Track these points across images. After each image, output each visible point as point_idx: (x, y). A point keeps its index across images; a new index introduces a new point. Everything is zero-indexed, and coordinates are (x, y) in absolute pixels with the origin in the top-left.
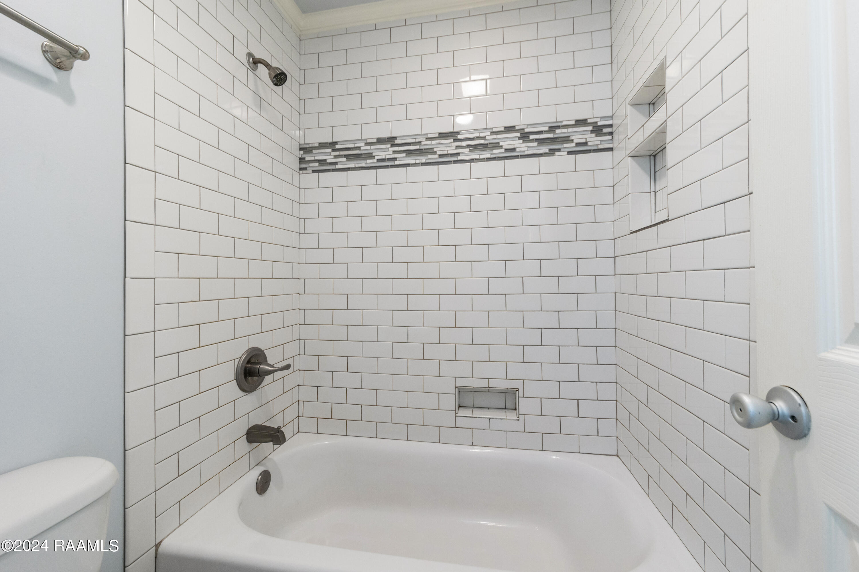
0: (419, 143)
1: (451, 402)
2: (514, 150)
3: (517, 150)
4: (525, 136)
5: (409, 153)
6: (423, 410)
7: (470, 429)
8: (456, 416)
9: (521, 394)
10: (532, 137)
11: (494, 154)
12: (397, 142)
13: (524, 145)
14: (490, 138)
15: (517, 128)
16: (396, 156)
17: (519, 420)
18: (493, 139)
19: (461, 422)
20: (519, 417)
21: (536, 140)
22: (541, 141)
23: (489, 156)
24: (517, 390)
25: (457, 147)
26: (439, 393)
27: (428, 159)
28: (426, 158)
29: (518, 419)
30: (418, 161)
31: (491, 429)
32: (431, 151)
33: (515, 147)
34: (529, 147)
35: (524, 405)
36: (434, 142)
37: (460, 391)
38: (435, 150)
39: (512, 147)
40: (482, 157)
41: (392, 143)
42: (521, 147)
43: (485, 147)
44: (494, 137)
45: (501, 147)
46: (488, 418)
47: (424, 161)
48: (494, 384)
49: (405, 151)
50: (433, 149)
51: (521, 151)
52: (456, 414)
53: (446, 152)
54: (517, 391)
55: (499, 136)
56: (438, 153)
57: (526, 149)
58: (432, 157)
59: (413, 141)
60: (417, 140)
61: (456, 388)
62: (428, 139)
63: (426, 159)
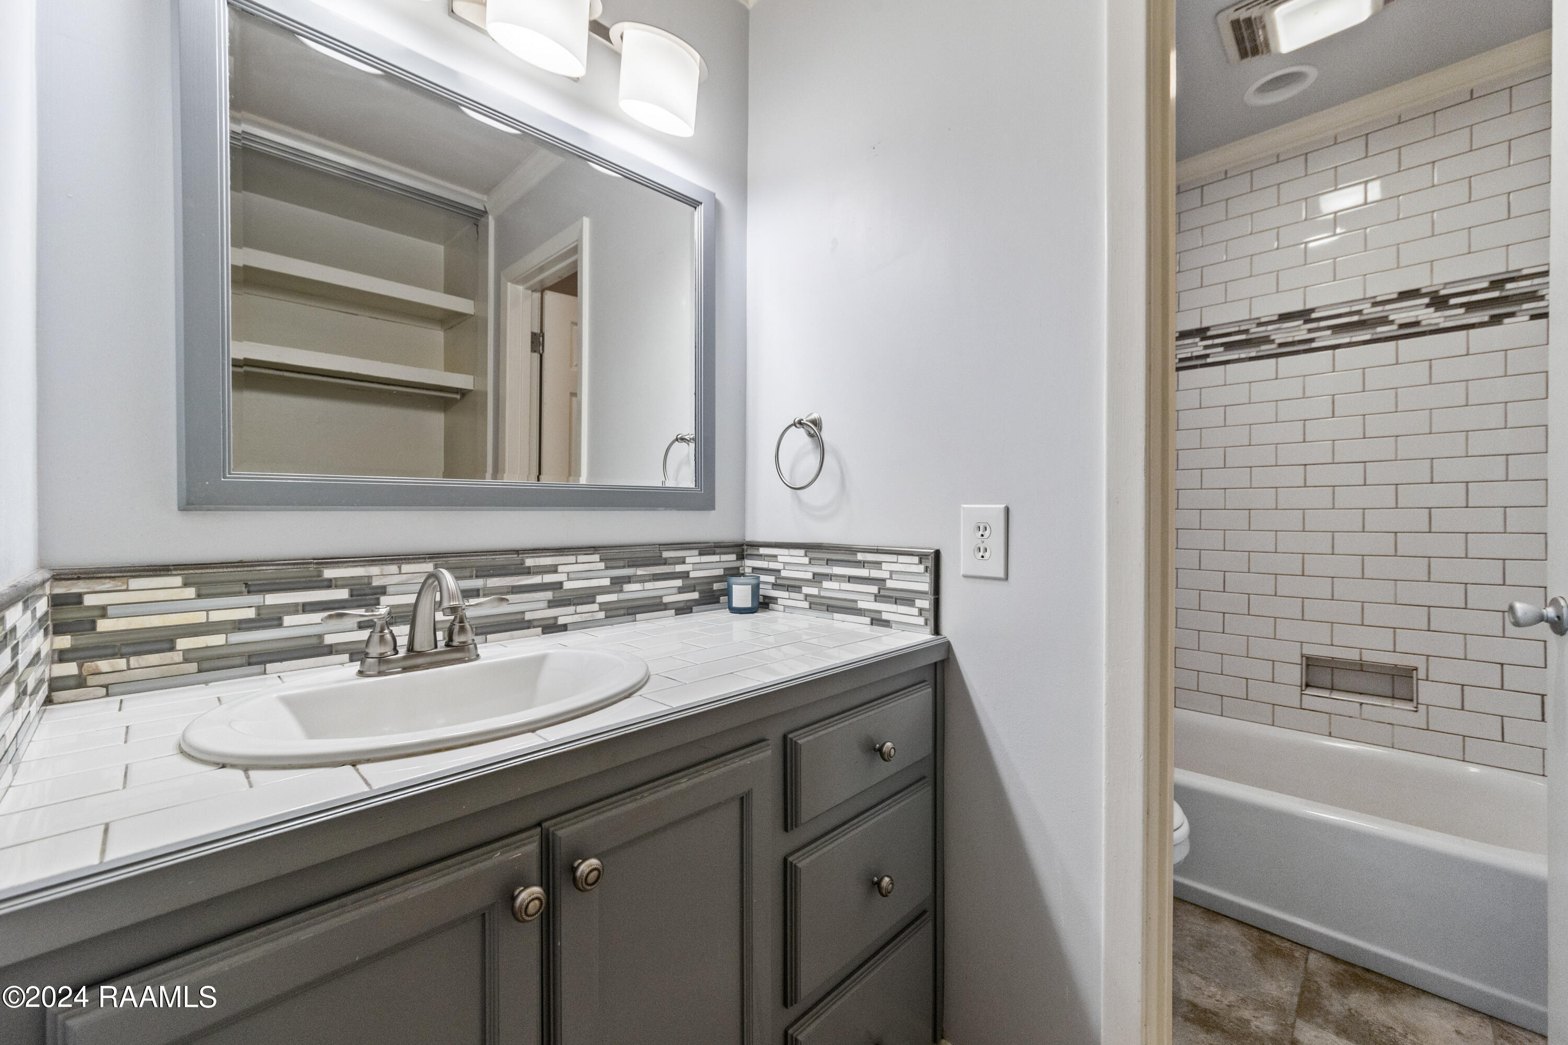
0: (1246, 331)
1: (1295, 674)
2: (1417, 323)
3: (1424, 323)
4: (1439, 301)
5: (1228, 346)
6: (1247, 682)
7: (1327, 713)
8: (1302, 694)
9: (1422, 674)
10: (1453, 301)
11: (1377, 333)
12: (1210, 333)
13: (1438, 314)
14: (1369, 311)
15: (1424, 291)
16: (1208, 351)
17: (1416, 711)
18: (1376, 313)
19: (1308, 702)
20: (1416, 708)
21: (1461, 305)
22: (1470, 307)
23: (1368, 337)
24: (1414, 670)
25: (1310, 331)
26: (1273, 661)
27: (1260, 351)
28: (1258, 349)
29: (1415, 709)
30: (1243, 356)
31: (1364, 717)
32: (1267, 340)
33: (1420, 318)
34: (1446, 317)
35: (1426, 692)
36: (1270, 328)
37: (1310, 663)
38: (1272, 337)
39: (1413, 320)
40: (1355, 339)
41: (1203, 335)
42: (1430, 317)
43: (1362, 325)
44: (1380, 308)
45: (1392, 322)
46: (1358, 702)
47: (1253, 354)
48: (1369, 657)
49: (1222, 345)
50: (1269, 336)
51: (1430, 325)
52: (1302, 691)
53: (1290, 339)
54: (1415, 672)
55: (1388, 307)
56: (1278, 341)
57: (1442, 320)
58: (1266, 348)
59: (1237, 329)
60: (1243, 328)
61: (1302, 656)
62: (1260, 324)
63: (1257, 352)
